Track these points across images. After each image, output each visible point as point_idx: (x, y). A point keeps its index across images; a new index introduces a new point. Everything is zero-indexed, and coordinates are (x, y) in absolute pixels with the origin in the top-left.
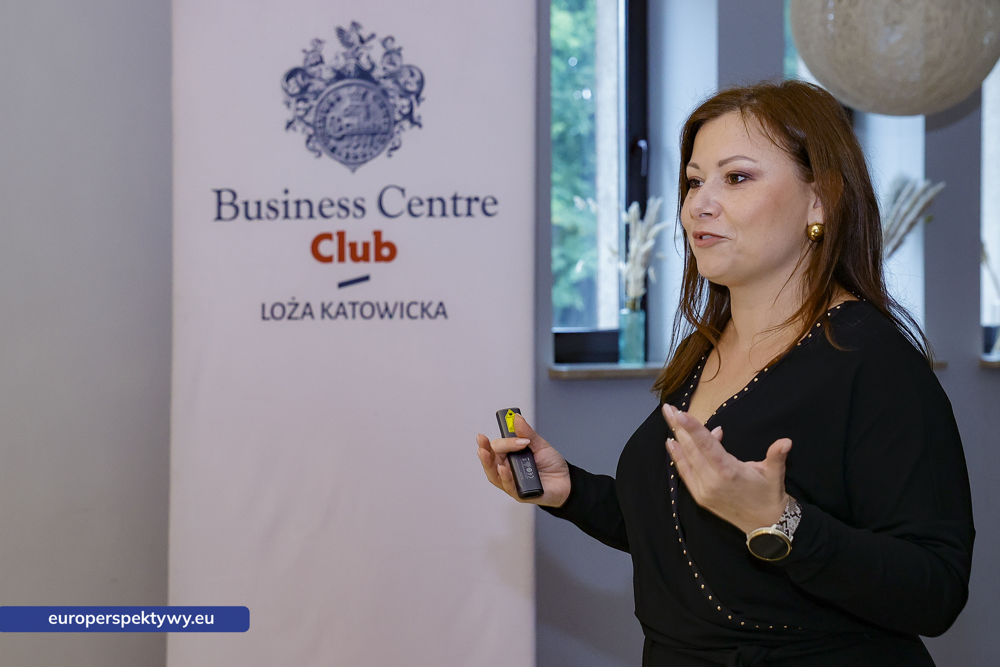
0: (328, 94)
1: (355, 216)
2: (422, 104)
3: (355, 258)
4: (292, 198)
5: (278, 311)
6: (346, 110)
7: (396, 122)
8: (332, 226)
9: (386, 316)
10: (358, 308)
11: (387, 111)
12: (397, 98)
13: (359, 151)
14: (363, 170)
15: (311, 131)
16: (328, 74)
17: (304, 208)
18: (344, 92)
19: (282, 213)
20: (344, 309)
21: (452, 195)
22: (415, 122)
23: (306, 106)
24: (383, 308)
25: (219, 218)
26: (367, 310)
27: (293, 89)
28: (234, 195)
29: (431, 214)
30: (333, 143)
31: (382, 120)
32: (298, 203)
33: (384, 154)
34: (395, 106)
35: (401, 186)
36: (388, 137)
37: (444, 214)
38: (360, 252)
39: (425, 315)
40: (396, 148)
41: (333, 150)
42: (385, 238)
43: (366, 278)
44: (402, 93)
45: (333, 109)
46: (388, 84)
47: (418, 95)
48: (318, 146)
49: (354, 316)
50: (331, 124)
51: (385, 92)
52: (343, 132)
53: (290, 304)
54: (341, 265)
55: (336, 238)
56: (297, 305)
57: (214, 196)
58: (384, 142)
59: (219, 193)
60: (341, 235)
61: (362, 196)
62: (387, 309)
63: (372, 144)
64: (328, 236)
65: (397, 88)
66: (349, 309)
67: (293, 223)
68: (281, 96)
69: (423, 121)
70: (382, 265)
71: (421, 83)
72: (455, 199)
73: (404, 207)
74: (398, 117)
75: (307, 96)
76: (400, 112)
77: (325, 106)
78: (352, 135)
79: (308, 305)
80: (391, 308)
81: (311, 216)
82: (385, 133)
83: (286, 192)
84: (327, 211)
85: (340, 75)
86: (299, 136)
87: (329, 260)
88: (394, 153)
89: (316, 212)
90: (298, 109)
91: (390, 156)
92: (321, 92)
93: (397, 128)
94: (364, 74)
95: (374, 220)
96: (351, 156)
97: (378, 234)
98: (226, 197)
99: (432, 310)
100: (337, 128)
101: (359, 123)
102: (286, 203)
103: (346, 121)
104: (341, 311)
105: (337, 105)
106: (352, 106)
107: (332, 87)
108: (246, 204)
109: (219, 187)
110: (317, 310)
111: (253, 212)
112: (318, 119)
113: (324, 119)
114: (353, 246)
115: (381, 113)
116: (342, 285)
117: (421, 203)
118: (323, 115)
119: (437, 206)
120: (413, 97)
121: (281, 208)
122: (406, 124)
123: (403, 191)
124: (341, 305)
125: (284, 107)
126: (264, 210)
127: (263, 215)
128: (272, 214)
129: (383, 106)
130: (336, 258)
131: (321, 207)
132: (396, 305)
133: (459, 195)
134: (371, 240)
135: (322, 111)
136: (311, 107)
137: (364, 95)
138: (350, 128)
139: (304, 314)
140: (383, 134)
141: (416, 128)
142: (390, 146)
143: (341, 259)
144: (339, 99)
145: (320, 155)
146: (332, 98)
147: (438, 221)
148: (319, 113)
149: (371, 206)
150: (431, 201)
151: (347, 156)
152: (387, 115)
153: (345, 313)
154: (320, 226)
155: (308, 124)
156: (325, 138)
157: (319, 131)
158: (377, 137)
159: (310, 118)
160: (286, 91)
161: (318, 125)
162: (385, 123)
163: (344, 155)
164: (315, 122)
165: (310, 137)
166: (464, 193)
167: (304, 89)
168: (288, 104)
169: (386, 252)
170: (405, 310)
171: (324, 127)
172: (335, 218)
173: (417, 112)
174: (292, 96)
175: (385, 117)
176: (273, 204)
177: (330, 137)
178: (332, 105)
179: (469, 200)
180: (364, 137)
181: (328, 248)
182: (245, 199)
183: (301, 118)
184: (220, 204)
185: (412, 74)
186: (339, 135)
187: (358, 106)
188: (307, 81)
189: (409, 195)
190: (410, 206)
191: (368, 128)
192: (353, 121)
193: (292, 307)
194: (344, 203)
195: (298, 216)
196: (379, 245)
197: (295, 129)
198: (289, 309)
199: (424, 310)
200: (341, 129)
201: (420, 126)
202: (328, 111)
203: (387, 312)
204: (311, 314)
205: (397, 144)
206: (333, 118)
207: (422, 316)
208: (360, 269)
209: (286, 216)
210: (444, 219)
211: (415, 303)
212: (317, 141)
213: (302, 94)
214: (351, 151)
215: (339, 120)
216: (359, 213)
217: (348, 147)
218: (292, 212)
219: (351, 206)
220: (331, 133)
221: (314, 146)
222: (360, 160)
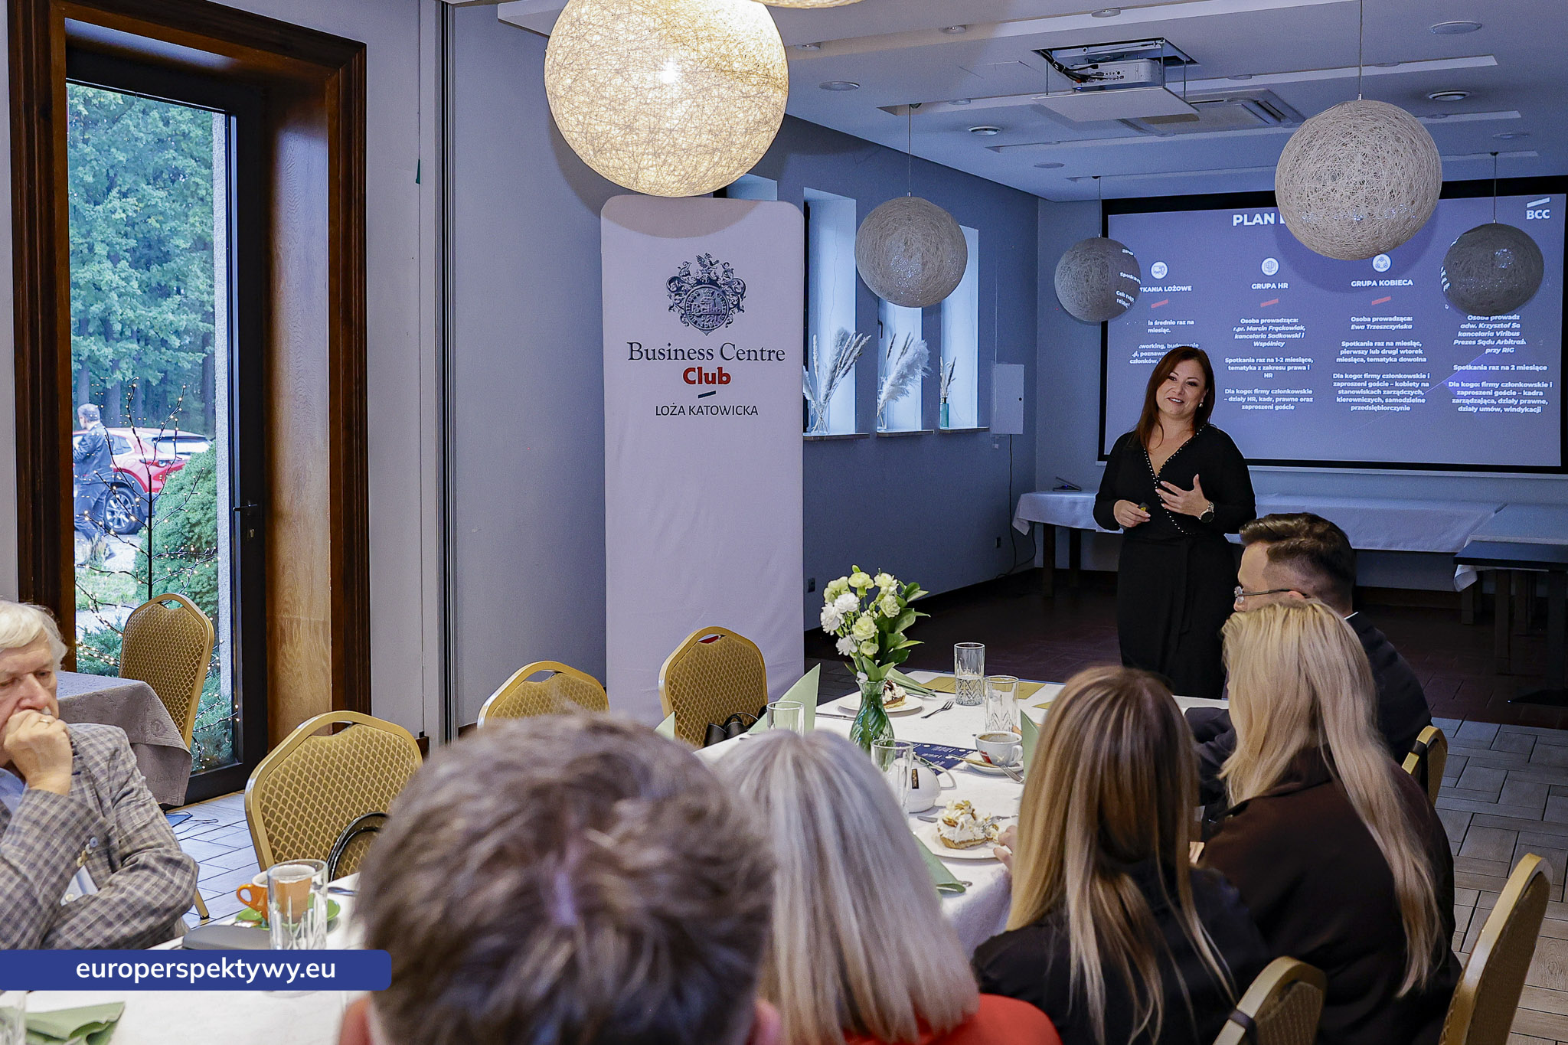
0: (693, 292)
1: (708, 359)
3: (708, 382)
4: (672, 348)
5: (665, 411)
6: (702, 301)
7: (730, 309)
8: (695, 364)
9: (725, 414)
10: (709, 409)
11: (725, 302)
12: (731, 296)
13: (710, 323)
15: (683, 312)
16: (693, 281)
17: (680, 353)
18: (701, 291)
19: (667, 357)
20: (702, 409)
21: (760, 348)
22: (740, 309)
23: (681, 298)
24: (723, 409)
25: (632, 358)
26: (714, 410)
27: (673, 288)
28: (640, 346)
29: (749, 359)
30: (695, 318)
31: (723, 307)
32: (676, 351)
34: (730, 300)
35: (733, 343)
37: (756, 359)
38: (710, 379)
39: (746, 413)
40: (730, 323)
41: (696, 322)
42: (724, 371)
43: (714, 393)
44: (734, 293)
45: (694, 300)
46: (726, 287)
47: (742, 294)
48: (687, 320)
49: (707, 413)
50: (694, 309)
51: (724, 292)
52: (701, 313)
53: (672, 406)
54: (700, 385)
55: (697, 370)
56: (675, 407)
57: (629, 346)
58: (723, 319)
59: (631, 344)
60: (700, 369)
61: (711, 348)
62: (725, 409)
63: (717, 320)
64: (693, 370)
65: (731, 290)
66: (704, 409)
67: (673, 362)
68: (667, 292)
69: (745, 309)
70: (723, 386)
71: (744, 288)
72: (762, 351)
73: (735, 354)
74: (731, 306)
75: (680, 292)
76: (732, 303)
77: (691, 298)
78: (706, 315)
79: (682, 407)
80: (727, 409)
81: (683, 358)
82: (725, 315)
83: (669, 345)
84: (692, 356)
85: (699, 282)
86: (676, 314)
87: (694, 382)
88: (729, 325)
89: (686, 356)
90: (676, 299)
91: (727, 327)
92: (689, 290)
93: (731, 312)
94: (713, 282)
95: (718, 361)
96: (705, 326)
97: (720, 369)
98: (636, 347)
99: (750, 410)
100: (697, 311)
101: (710, 308)
102: (669, 350)
103: (702, 307)
104: (700, 410)
105: (697, 297)
106: (705, 299)
107: (695, 288)
108: (647, 351)
109: (631, 341)
110: (687, 411)
111: (650, 355)
112: (687, 305)
113: (691, 305)
114: (707, 375)
115: (722, 303)
116: (700, 396)
117: (744, 353)
118: (690, 303)
120: (739, 295)
121: (666, 353)
122: (736, 310)
123: (734, 346)
124: (700, 407)
125: (668, 298)
126: (657, 354)
127: (656, 357)
128: (661, 357)
129: (723, 299)
130: (697, 381)
131: (688, 353)
132: (730, 407)
133: (764, 349)
134: (717, 372)
135: (689, 301)
136: (683, 299)
137: (713, 293)
138: (705, 311)
139: (680, 412)
140: (723, 315)
142: (727, 321)
144: (699, 295)
145: (688, 325)
146: (694, 294)
147: (753, 362)
148: (687, 302)
149: (716, 353)
150: (749, 351)
151: (703, 326)
153: (702, 412)
154: (688, 364)
155: (681, 308)
156: (691, 316)
157: (688, 312)
158: (720, 316)
159: (682, 305)
160: (669, 289)
161: (687, 308)
162: (724, 309)
164: (685, 307)
165: (683, 314)
166: (767, 348)
167: (679, 289)
168: (670, 297)
169: (724, 379)
170: (735, 410)
171: (690, 310)
172: (697, 359)
173: (742, 303)
174: (672, 292)
175: (724, 305)
176: (662, 351)
177: (694, 315)
178: (695, 298)
179: (770, 352)
180: (713, 316)
181: (692, 376)
182: (646, 348)
183: (677, 304)
184: (632, 350)
185: (739, 284)
186: (699, 314)
187: (709, 299)
188: (681, 284)
189: (737, 348)
190: (737, 354)
191: (715, 311)
192: (707, 307)
193: (673, 408)
194: (701, 351)
195: (676, 359)
196: (721, 374)
197: (674, 310)
198: (671, 409)
199: (745, 410)
200: (700, 311)
201: (743, 311)
202: (692, 301)
203: (725, 411)
204: (683, 412)
205: (731, 320)
206: (695, 305)
207: (744, 413)
208: (710, 388)
209: (670, 358)
210: (756, 361)
211: (741, 406)
212: (686, 317)
213: (678, 291)
214: (705, 323)
215: (699, 306)
216: (710, 357)
217: (704, 321)
218: (673, 357)
219: (705, 353)
220: (694, 313)
221: (685, 320)
222: (710, 328)
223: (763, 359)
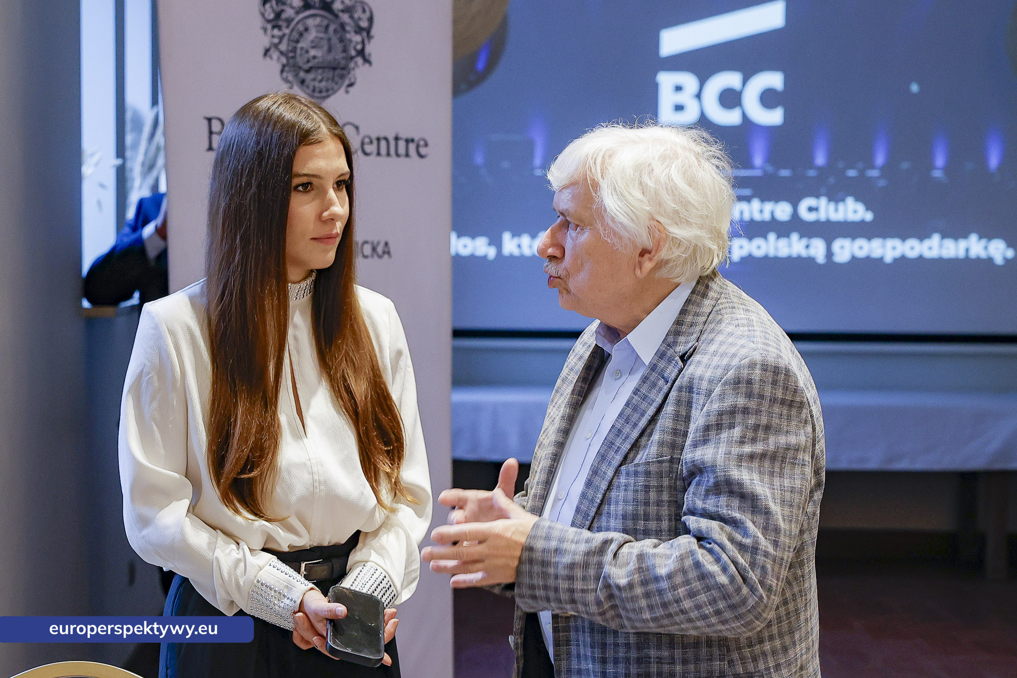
0: (298, 22)
2: (372, 42)
6: (312, 42)
7: (351, 58)
11: (345, 46)
12: (353, 33)
13: (323, 85)
15: (284, 60)
16: (297, 2)
18: (311, 22)
21: (394, 135)
22: (366, 60)
23: (280, 33)
25: (211, 148)
27: (269, 15)
29: (379, 154)
30: (302, 74)
31: (341, 55)
33: (342, 91)
34: (351, 41)
35: (357, 123)
36: (346, 72)
37: (388, 154)
39: (375, 255)
40: (351, 85)
41: (303, 82)
44: (357, 29)
45: (301, 39)
46: (346, 18)
47: (368, 32)
48: (290, 78)
50: (300, 56)
51: (343, 27)
52: (310, 65)
57: (206, 123)
58: (342, 77)
59: (209, 120)
65: (352, 23)
68: (259, 21)
69: (373, 59)
71: (372, 20)
72: (397, 139)
73: (358, 144)
74: (353, 53)
75: (280, 23)
76: (355, 48)
77: (295, 35)
78: (318, 68)
82: (343, 69)
85: (307, 4)
86: (274, 64)
88: (350, 89)
90: (273, 36)
91: (347, 92)
92: (292, 20)
93: (352, 65)
94: (326, 6)
96: (317, 90)
98: (216, 126)
99: (380, 249)
100: (305, 60)
101: (322, 56)
103: (313, 53)
105: (305, 35)
106: (317, 37)
107: (301, 16)
109: (209, 115)
112: (290, 48)
113: (295, 49)
115: (340, 47)
117: (371, 142)
118: (294, 45)
119: (383, 146)
120: (365, 34)
122: (360, 61)
123: (357, 128)
125: (262, 32)
129: (341, 40)
133: (400, 135)
135: (293, 41)
136: (284, 36)
137: (327, 28)
138: (316, 61)
141: (367, 65)
142: (347, 82)
144: (306, 29)
145: (291, 85)
146: (301, 27)
147: (383, 160)
148: (290, 43)
150: (378, 140)
151: (314, 89)
152: (345, 50)
155: (282, 53)
156: (296, 68)
157: (291, 61)
158: (338, 72)
159: (283, 47)
160: (263, 16)
161: (290, 54)
162: (343, 58)
163: (311, 88)
164: (287, 51)
165: (284, 66)
166: (404, 135)
167: (278, 16)
168: (265, 30)
170: (360, 250)
171: (295, 57)
174: (268, 21)
175: (343, 52)
177: (300, 68)
178: (301, 35)
179: (408, 141)
180: (327, 70)
183: (276, 46)
184: (211, 133)
185: (364, 11)
186: (306, 67)
187: (322, 39)
188: (281, 7)
189: (362, 133)
190: (363, 144)
191: (330, 62)
192: (318, 53)
197: (271, 57)
199: (374, 249)
200: (308, 61)
201: (369, 63)
202: (297, 41)
205: (352, 80)
206: (302, 48)
207: (373, 256)
210: (389, 159)
211: (368, 243)
212: (289, 72)
213: (276, 21)
214: (317, 84)
215: (307, 51)
220: (301, 64)
221: (287, 77)
222: (324, 94)
223: (398, 155)
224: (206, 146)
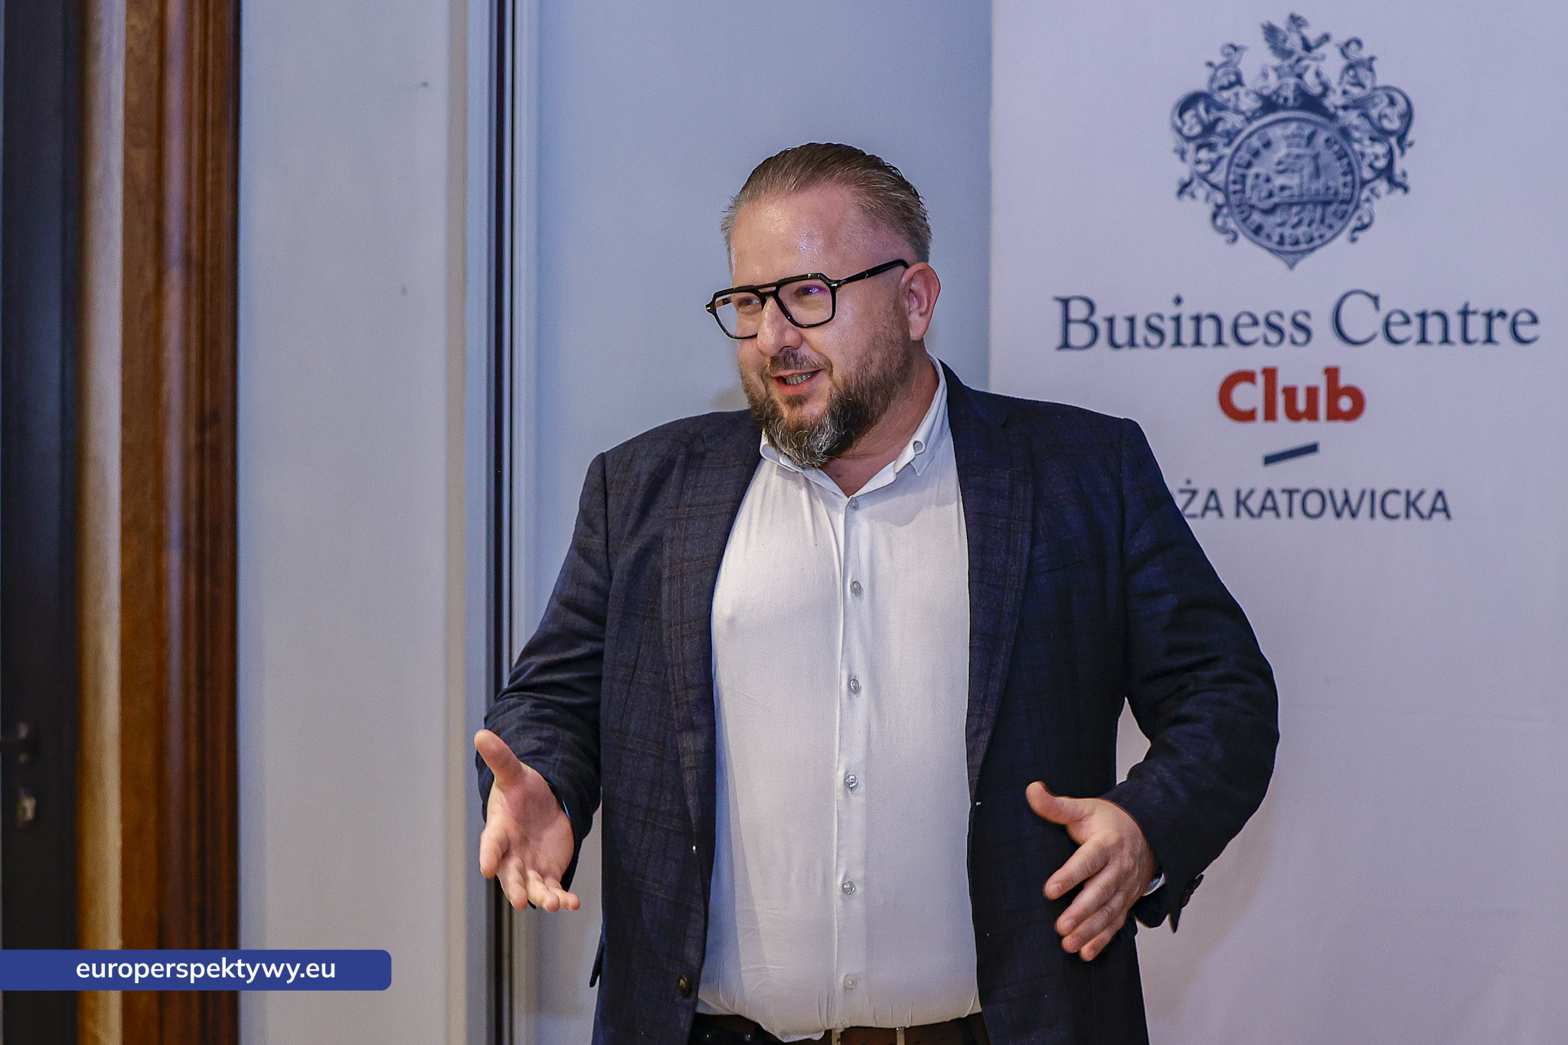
0: (1250, 135)
1: (1294, 342)
2: (1409, 151)
3: (1293, 415)
4: (1187, 311)
6: (1279, 163)
7: (1364, 183)
8: (1254, 359)
9: (1346, 513)
10: (1297, 498)
11: (1349, 164)
12: (1367, 142)
13: (1302, 230)
14: (1306, 264)
15: (1220, 198)
16: (1248, 103)
17: (1208, 329)
18: (1276, 133)
19: (1170, 337)
20: (1274, 501)
21: (1460, 306)
22: (1397, 184)
23: (1214, 156)
24: (1340, 499)
25: (1066, 345)
26: (1314, 504)
27: (1191, 129)
28: (1091, 306)
29: (1423, 340)
30: (1256, 217)
31: (1341, 180)
32: (1197, 319)
33: (1344, 237)
34: (1363, 155)
35: (1373, 292)
36: (1351, 208)
37: (1446, 340)
38: (1301, 405)
39: (1412, 512)
40: (1362, 228)
41: (1258, 230)
42: (1344, 381)
43: (1312, 449)
44: (1376, 134)
45: (1255, 162)
46: (1352, 118)
47: (1401, 137)
48: (1232, 225)
49: (1290, 514)
50: (1253, 188)
51: (1345, 132)
52: (1275, 200)
53: (1182, 491)
54: (1270, 425)
55: (1260, 379)
56: (1194, 493)
57: (1058, 307)
58: (1343, 216)
59: (1065, 302)
60: (1270, 374)
61: (1305, 308)
62: (1347, 501)
63: (1322, 221)
64: (1248, 377)
65: (1367, 126)
66: (1282, 501)
67: (1188, 353)
68: (1171, 140)
69: (1410, 181)
70: (1340, 425)
71: (1408, 116)
72: (1465, 313)
73: (1378, 327)
74: (1367, 174)
75: (1213, 139)
76: (1371, 166)
77: (1244, 155)
78: (1291, 205)
79: (1213, 493)
80: (1354, 502)
81: (1219, 342)
82: (1348, 202)
83: (1178, 301)
84: (1246, 334)
85: (1269, 104)
86: (1200, 206)
87: (1248, 416)
88: (1359, 235)
89: (1227, 336)
90: (1198, 162)
91: (1354, 240)
92: (1239, 132)
93: (1365, 193)
94: (1310, 102)
95: (1325, 349)
96: (1287, 240)
97: (1332, 374)
98: (1078, 310)
99: (1424, 505)
100: (1264, 194)
101: (1301, 185)
102: (1177, 319)
103: (1279, 181)
104: (1270, 504)
105: (1264, 152)
106: (1288, 155)
107: (1256, 124)
108: (1111, 321)
109: (1065, 294)
110: (1228, 504)
111: (1121, 336)
112: (1232, 177)
113: (1244, 177)
114: (1290, 393)
115: (1339, 167)
116: (1270, 460)
117: (1407, 321)
118: (1240, 171)
119: (1434, 326)
120: (1393, 140)
121: (1168, 327)
122: (1382, 186)
123: (1375, 299)
124: (1269, 493)
125: (1176, 157)
126: (1141, 331)
127: (1139, 340)
128: (1154, 339)
129: (1342, 155)
130: (1260, 413)
131: (1236, 327)
132: (1363, 493)
133: (1471, 308)
134: (1321, 383)
135: (1238, 165)
136: (1220, 158)
137: (1311, 137)
138: (1287, 193)
139: (1206, 508)
140: (1342, 202)
141: (1399, 192)
142: (1353, 223)
143: (1270, 415)
144: (1267, 145)
145: (1235, 239)
146: (1255, 142)
147: (1434, 351)
148: (1233, 168)
149: (1321, 325)
150: (1423, 316)
151: (1281, 242)
152: (1350, 170)
153: (1275, 508)
154: (1235, 359)
155: (1215, 187)
156: (1245, 210)
157: (1234, 199)
158: (1332, 208)
159: (1218, 177)
160: (1179, 131)
161: (1232, 188)
162: (1345, 185)
163: (1276, 238)
164: (1227, 184)
165: (1219, 207)
166: (1481, 304)
167: (1209, 128)
168: (1182, 154)
169: (1345, 404)
170: (1378, 504)
171: (1243, 191)
172: (1260, 345)
173: (1400, 165)
174: (1189, 139)
175: (1345, 174)
176: (1155, 321)
177: (1252, 207)
178: (1256, 154)
179: (1489, 316)
180: (1310, 207)
181: (1248, 396)
182: (1108, 314)
183: (1204, 177)
184: (1067, 321)
185: (1392, 102)
186: (1267, 204)
187: (1298, 157)
188: (1214, 114)
189: (1385, 307)
190: (1387, 325)
191: (1317, 193)
192: (1293, 181)
193: (1187, 496)
194: (1274, 319)
195: (1198, 342)
196: (1335, 392)
197: (1193, 196)
199: (1411, 504)
200: (1271, 195)
201: (1406, 189)
202: (1249, 165)
203: (1346, 508)
204: (1218, 508)
205: (1366, 220)
206: (1257, 176)
207: (1408, 515)
208: (1301, 433)
209: (1178, 343)
210: (1446, 347)
211: (1397, 492)
212: (1230, 214)
213: (1205, 137)
214: (1287, 231)
215: (1268, 180)
216: (1300, 337)
217: (1282, 224)
218: (1188, 336)
219: (1287, 325)
220: (1254, 201)
221: (1225, 223)
222: (1303, 246)
223: (1466, 340)
224: (1058, 340)
